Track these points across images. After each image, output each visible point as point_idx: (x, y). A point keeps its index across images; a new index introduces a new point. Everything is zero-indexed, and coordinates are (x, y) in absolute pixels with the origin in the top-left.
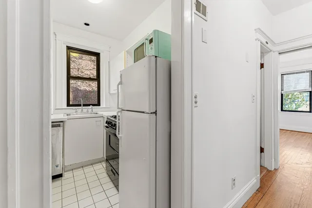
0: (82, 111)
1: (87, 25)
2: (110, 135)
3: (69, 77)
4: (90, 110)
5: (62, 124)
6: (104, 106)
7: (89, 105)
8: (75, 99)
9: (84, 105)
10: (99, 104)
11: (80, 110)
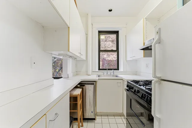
0: (107, 73)
1: (110, 11)
2: (131, 99)
3: (100, 51)
4: (112, 73)
5: (94, 82)
6: (122, 70)
7: (111, 69)
8: (103, 65)
9: (109, 69)
10: (118, 69)
11: (106, 73)
